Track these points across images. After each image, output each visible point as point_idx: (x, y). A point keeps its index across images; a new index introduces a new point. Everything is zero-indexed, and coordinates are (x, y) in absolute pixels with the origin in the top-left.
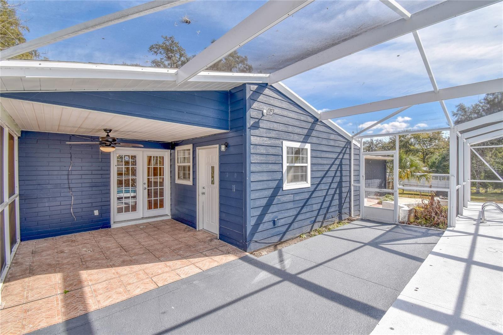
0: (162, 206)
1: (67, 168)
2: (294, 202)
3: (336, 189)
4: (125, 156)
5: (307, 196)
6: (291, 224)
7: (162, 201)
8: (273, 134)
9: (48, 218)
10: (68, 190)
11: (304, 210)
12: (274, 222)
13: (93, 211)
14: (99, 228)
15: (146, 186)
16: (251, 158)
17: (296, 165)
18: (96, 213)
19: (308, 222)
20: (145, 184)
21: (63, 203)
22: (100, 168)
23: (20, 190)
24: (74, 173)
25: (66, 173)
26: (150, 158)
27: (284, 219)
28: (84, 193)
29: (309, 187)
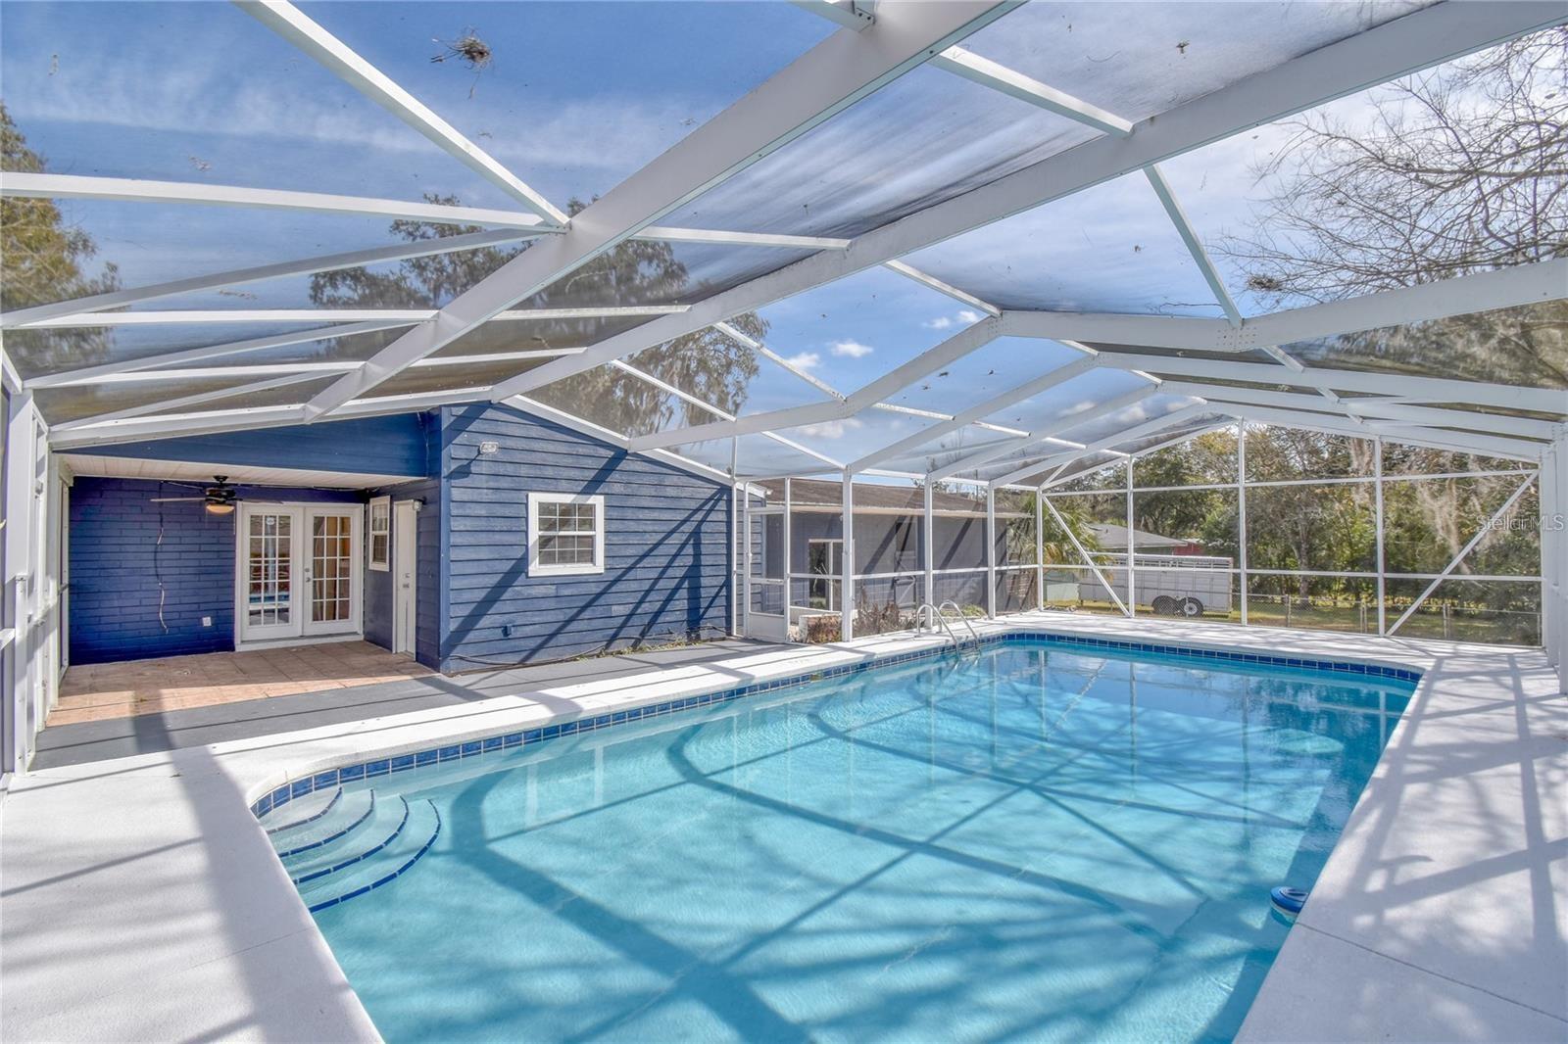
0: (345, 615)
1: (152, 541)
2: (557, 599)
3: (683, 579)
4: (266, 517)
5: (595, 589)
6: (552, 636)
7: (345, 605)
8: (504, 483)
9: (117, 627)
10: (155, 579)
11: (586, 614)
12: (506, 631)
13: (200, 619)
14: (211, 651)
15: (310, 574)
16: (452, 523)
17: (562, 533)
18: (207, 622)
19: (599, 635)
20: (307, 570)
21: (144, 602)
22: (214, 541)
23: (70, 578)
24: (165, 548)
25: (152, 548)
26: (319, 523)
27: (531, 627)
28: (184, 585)
29: (601, 574)
